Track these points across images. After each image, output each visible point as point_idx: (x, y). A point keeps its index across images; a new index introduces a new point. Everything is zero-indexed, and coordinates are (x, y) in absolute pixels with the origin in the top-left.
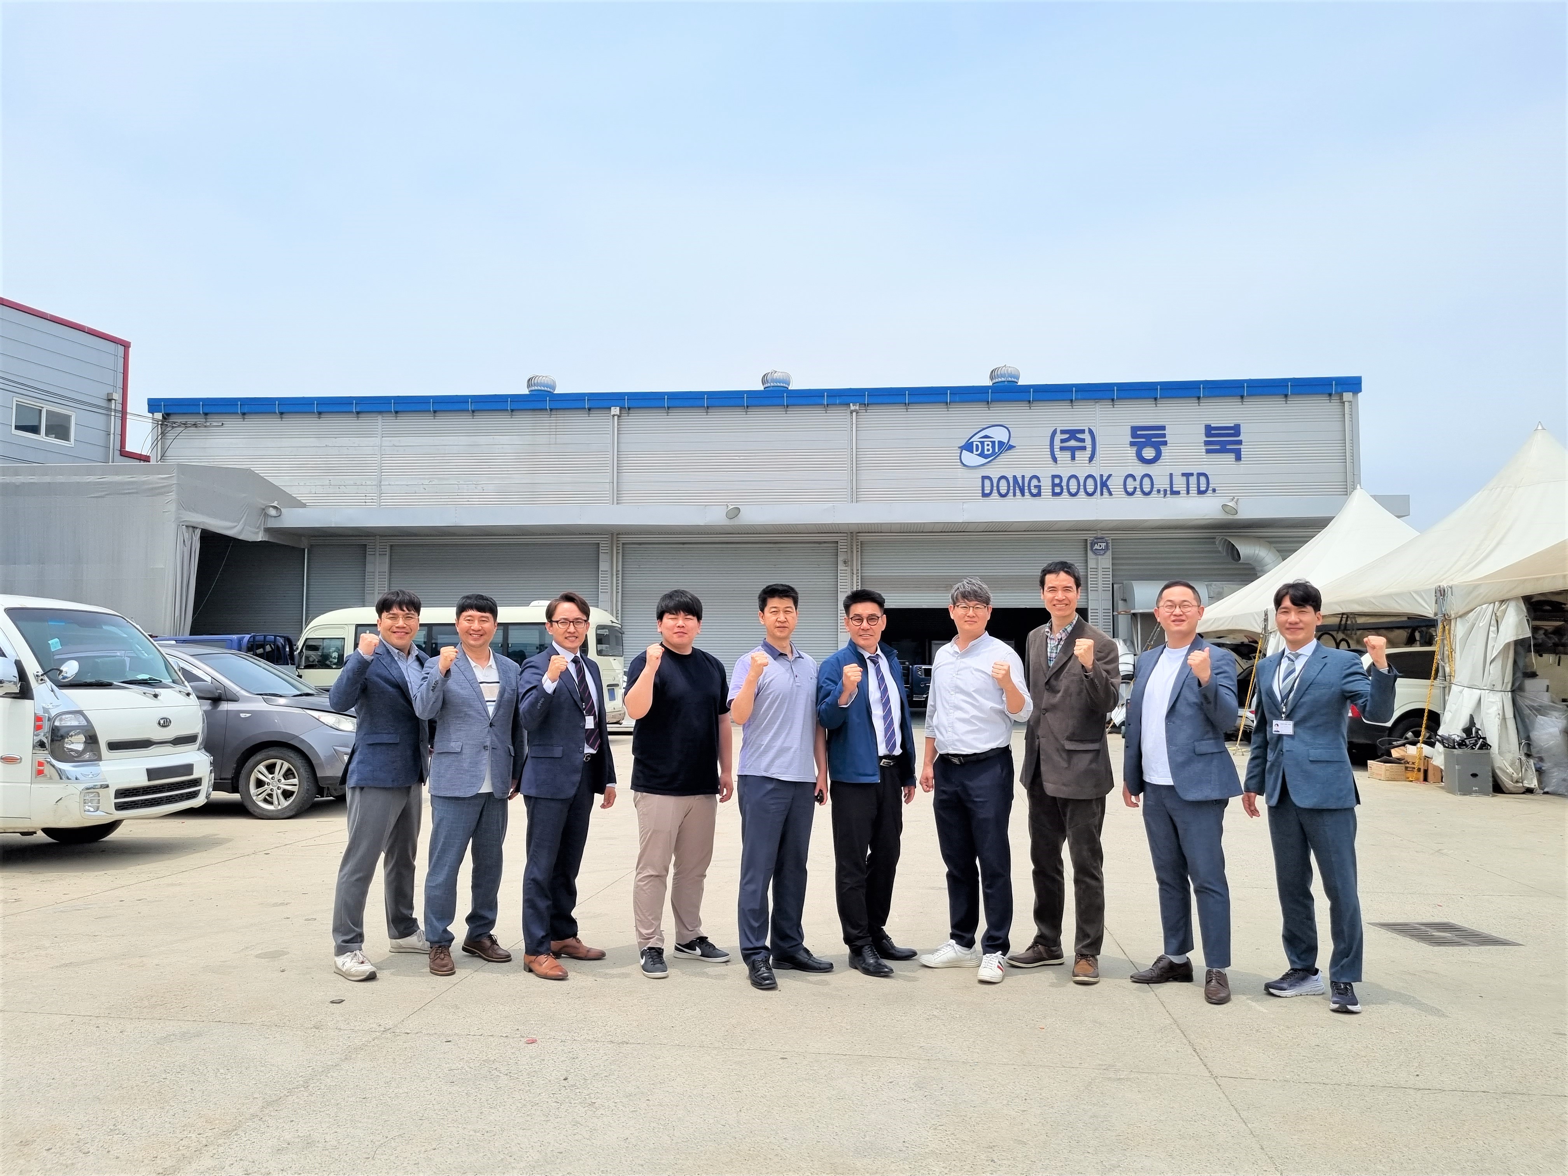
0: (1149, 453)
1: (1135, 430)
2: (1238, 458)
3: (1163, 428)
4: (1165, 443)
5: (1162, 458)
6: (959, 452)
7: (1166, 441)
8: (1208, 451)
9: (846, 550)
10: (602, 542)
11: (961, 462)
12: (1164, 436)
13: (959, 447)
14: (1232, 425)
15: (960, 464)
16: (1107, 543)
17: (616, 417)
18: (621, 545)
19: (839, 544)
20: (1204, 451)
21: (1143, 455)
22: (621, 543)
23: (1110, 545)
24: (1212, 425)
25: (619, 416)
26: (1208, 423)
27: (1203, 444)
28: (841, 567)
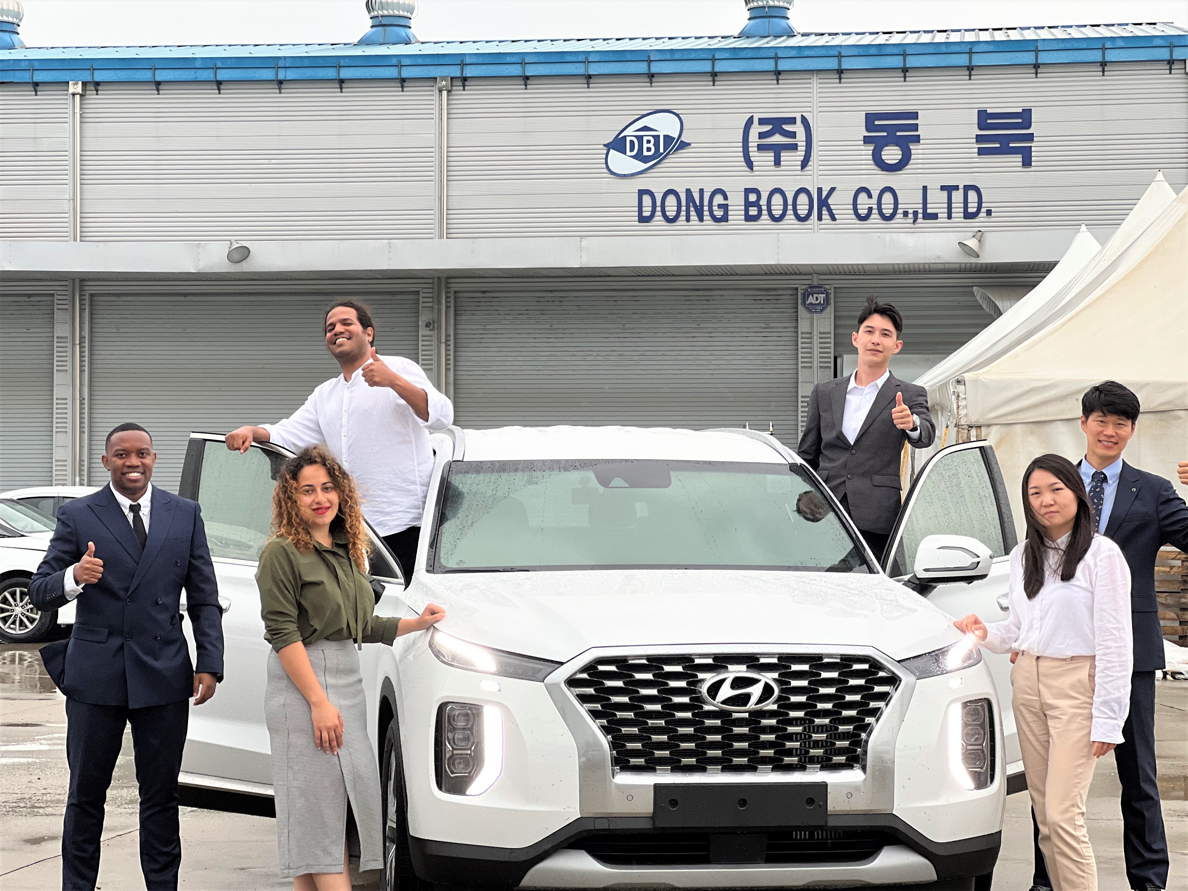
0: (892, 154)
1: (871, 119)
2: (1027, 162)
3: (914, 115)
4: (917, 139)
5: (911, 162)
6: (605, 151)
7: (919, 136)
8: (982, 152)
9: (431, 304)
10: (59, 293)
11: (608, 167)
12: (915, 127)
13: (605, 145)
14: (1020, 110)
15: (606, 171)
16: (828, 295)
17: (78, 97)
18: (87, 298)
19: (421, 295)
20: (976, 150)
21: (883, 157)
22: (87, 293)
23: (832, 296)
24: (989, 111)
25: (81, 95)
26: (983, 106)
27: (974, 140)
28: (423, 331)
